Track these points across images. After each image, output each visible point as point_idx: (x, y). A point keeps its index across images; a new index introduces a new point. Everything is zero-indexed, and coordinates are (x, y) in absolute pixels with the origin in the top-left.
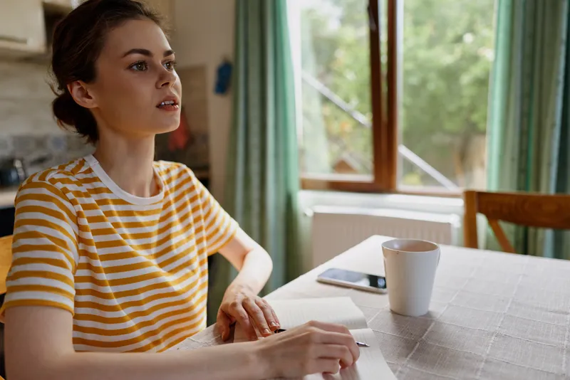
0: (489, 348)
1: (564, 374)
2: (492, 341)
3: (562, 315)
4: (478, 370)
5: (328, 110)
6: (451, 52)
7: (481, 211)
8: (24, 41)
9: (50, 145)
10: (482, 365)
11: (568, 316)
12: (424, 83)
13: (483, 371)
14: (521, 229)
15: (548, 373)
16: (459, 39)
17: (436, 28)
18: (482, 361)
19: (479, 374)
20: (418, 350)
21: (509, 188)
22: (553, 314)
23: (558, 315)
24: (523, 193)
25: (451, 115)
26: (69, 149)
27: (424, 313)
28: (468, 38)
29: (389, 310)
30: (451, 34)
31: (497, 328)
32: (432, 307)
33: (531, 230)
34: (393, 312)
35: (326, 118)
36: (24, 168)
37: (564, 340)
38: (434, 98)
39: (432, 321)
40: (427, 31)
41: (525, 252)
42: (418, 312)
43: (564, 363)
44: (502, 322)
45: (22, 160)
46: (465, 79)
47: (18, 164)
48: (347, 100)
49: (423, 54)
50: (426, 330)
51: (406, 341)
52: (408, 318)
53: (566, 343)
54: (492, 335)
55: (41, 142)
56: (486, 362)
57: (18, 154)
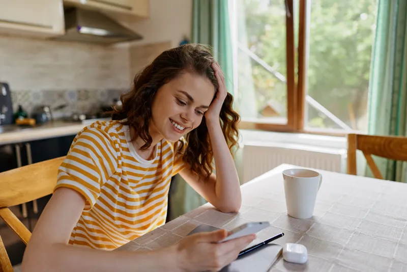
0: (348, 241)
1: (394, 259)
2: (351, 237)
3: (402, 222)
4: (338, 254)
5: (257, 71)
6: (350, 27)
7: (359, 148)
8: (50, 27)
9: (67, 97)
10: (342, 251)
11: (406, 222)
12: (329, 50)
13: (342, 254)
14: (391, 162)
15: (384, 257)
16: (356, 17)
17: (339, 9)
18: (342, 248)
19: (339, 256)
20: (303, 240)
21: (383, 132)
22: (396, 220)
23: (399, 221)
24: (393, 136)
25: (350, 74)
26: (79, 99)
27: (310, 216)
28: (364, 16)
29: (286, 214)
30: (350, 13)
31: (356, 228)
32: (315, 214)
33: (398, 162)
34: (289, 216)
35: (255, 77)
36: (50, 112)
37: (399, 237)
38: (336, 62)
39: (314, 222)
40: (333, 11)
41: (394, 179)
42: (305, 216)
43: (395, 251)
44: (360, 224)
45: (49, 107)
46: (361, 47)
47: (46, 110)
48: (271, 64)
49: (329, 29)
50: (309, 228)
51: (295, 234)
52: (298, 220)
53: (400, 239)
54: (352, 233)
55: (61, 95)
56: (345, 249)
57: (47, 103)
